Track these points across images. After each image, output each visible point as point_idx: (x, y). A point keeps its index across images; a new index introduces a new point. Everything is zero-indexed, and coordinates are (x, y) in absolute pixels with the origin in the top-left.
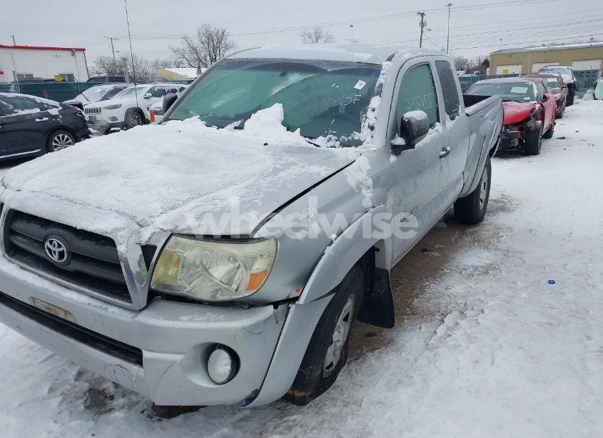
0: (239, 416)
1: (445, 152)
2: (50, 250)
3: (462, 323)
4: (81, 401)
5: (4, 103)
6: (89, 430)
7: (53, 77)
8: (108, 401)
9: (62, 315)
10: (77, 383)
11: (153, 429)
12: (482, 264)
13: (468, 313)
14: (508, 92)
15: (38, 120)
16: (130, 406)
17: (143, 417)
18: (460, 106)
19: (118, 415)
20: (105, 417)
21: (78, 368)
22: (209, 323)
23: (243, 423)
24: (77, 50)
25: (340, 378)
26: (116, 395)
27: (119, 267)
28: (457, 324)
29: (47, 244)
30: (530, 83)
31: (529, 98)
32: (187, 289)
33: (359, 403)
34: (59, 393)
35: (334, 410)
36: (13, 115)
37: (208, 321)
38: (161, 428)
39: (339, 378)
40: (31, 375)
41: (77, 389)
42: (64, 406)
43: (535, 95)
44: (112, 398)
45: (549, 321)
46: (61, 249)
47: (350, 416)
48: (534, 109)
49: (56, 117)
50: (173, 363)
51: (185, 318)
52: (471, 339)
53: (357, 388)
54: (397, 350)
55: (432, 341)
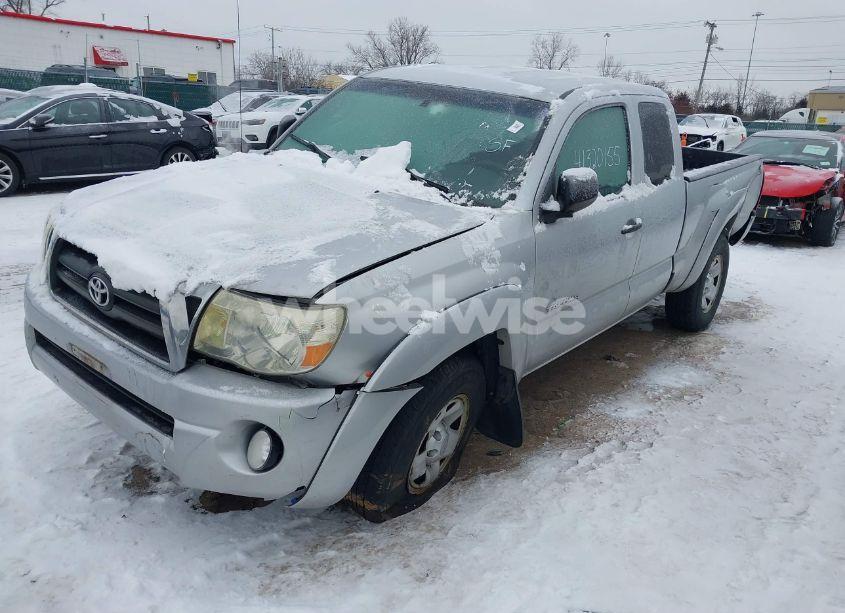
0: (296, 522)
1: (631, 226)
2: (93, 290)
3: (618, 456)
4: (122, 477)
5: (115, 105)
6: (122, 510)
7: (185, 76)
8: (152, 483)
9: (98, 368)
10: (122, 457)
11: (193, 521)
12: (678, 386)
13: (631, 444)
14: (799, 151)
15: (153, 131)
16: (175, 492)
17: (188, 506)
18: (674, 168)
19: (159, 499)
20: (145, 499)
21: (126, 441)
22: (252, 398)
23: (299, 532)
24: (225, 41)
25: (435, 500)
26: (162, 477)
27: (158, 318)
28: (610, 456)
29: (91, 283)
30: (834, 141)
31: (828, 163)
32: (236, 356)
33: (444, 530)
34: (99, 464)
35: (413, 534)
36: (124, 122)
37: (251, 395)
38: (202, 522)
39: (433, 498)
40: (72, 439)
41: (120, 463)
42: (101, 480)
43: (839, 160)
44: (158, 480)
45: (738, 470)
46: (103, 291)
47: (429, 544)
48: (832, 179)
49: (176, 129)
50: (205, 438)
51: (226, 388)
52: (619, 476)
53: (452, 513)
54: (518, 477)
55: (568, 472)
